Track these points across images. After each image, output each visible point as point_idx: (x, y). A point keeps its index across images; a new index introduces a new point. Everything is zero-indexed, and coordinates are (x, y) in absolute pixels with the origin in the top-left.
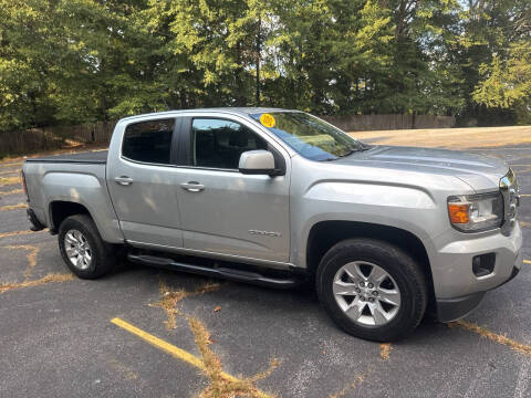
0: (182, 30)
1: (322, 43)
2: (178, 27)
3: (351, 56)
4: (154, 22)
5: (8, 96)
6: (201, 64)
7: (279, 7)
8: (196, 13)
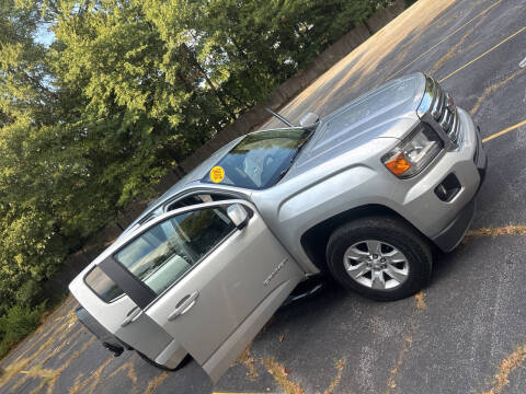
0: (128, 98)
1: (245, 23)
2: (122, 99)
3: (275, 15)
4: (103, 108)
5: (39, 246)
6: (161, 114)
7: (187, 22)
8: (128, 78)
